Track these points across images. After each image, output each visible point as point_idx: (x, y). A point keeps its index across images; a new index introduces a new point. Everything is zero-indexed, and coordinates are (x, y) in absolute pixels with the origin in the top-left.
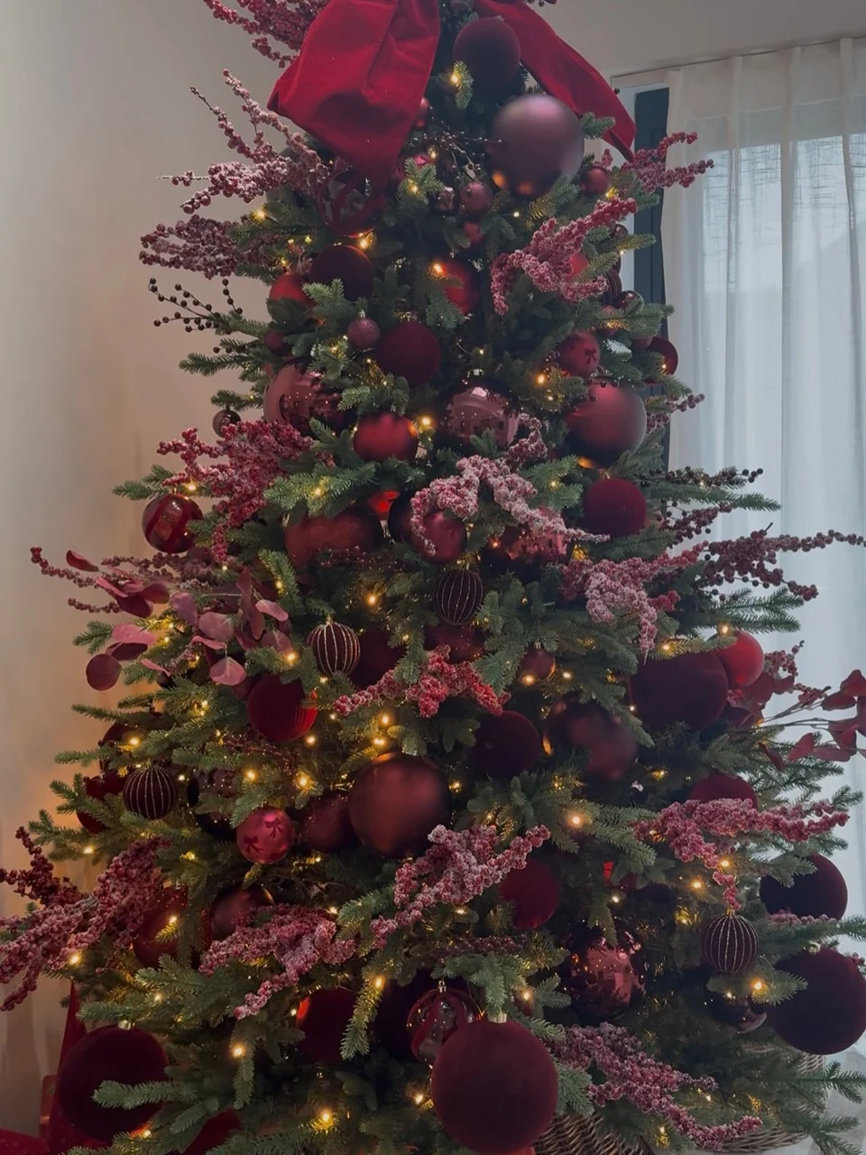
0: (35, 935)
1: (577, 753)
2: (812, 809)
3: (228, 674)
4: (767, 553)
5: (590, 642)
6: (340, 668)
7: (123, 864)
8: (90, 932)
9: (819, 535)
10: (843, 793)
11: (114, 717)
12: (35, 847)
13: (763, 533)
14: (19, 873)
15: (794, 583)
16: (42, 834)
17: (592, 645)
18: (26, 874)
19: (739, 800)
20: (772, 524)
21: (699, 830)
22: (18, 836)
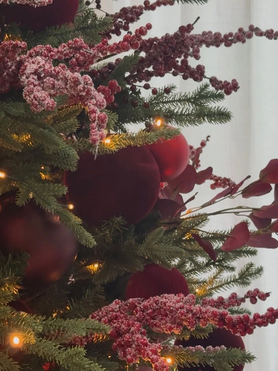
1: (14, 258)
2: (246, 297)
4: (191, 50)
5: (26, 137)
9: (241, 30)
10: (248, 269)
13: (190, 27)
15: (215, 78)
17: (29, 140)
19: (182, 295)
20: (199, 18)
21: (143, 330)
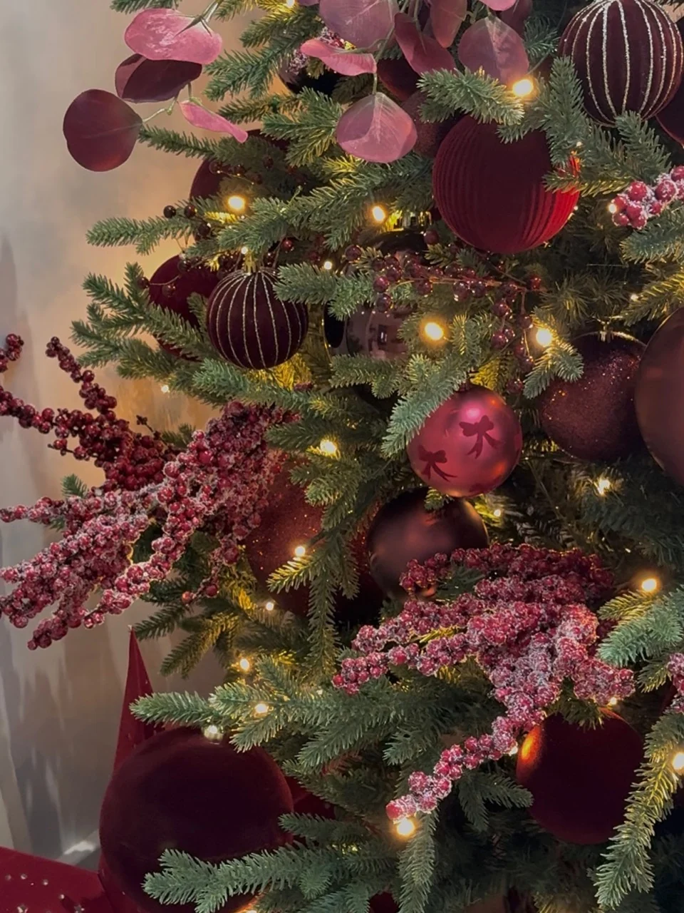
0: (66, 551)
3: (377, 134)
6: (633, 106)
7: (212, 445)
8: (154, 564)
11: (203, 151)
12: (82, 370)
14: (56, 414)
16: (94, 348)
18: (68, 415)
22: (50, 354)
